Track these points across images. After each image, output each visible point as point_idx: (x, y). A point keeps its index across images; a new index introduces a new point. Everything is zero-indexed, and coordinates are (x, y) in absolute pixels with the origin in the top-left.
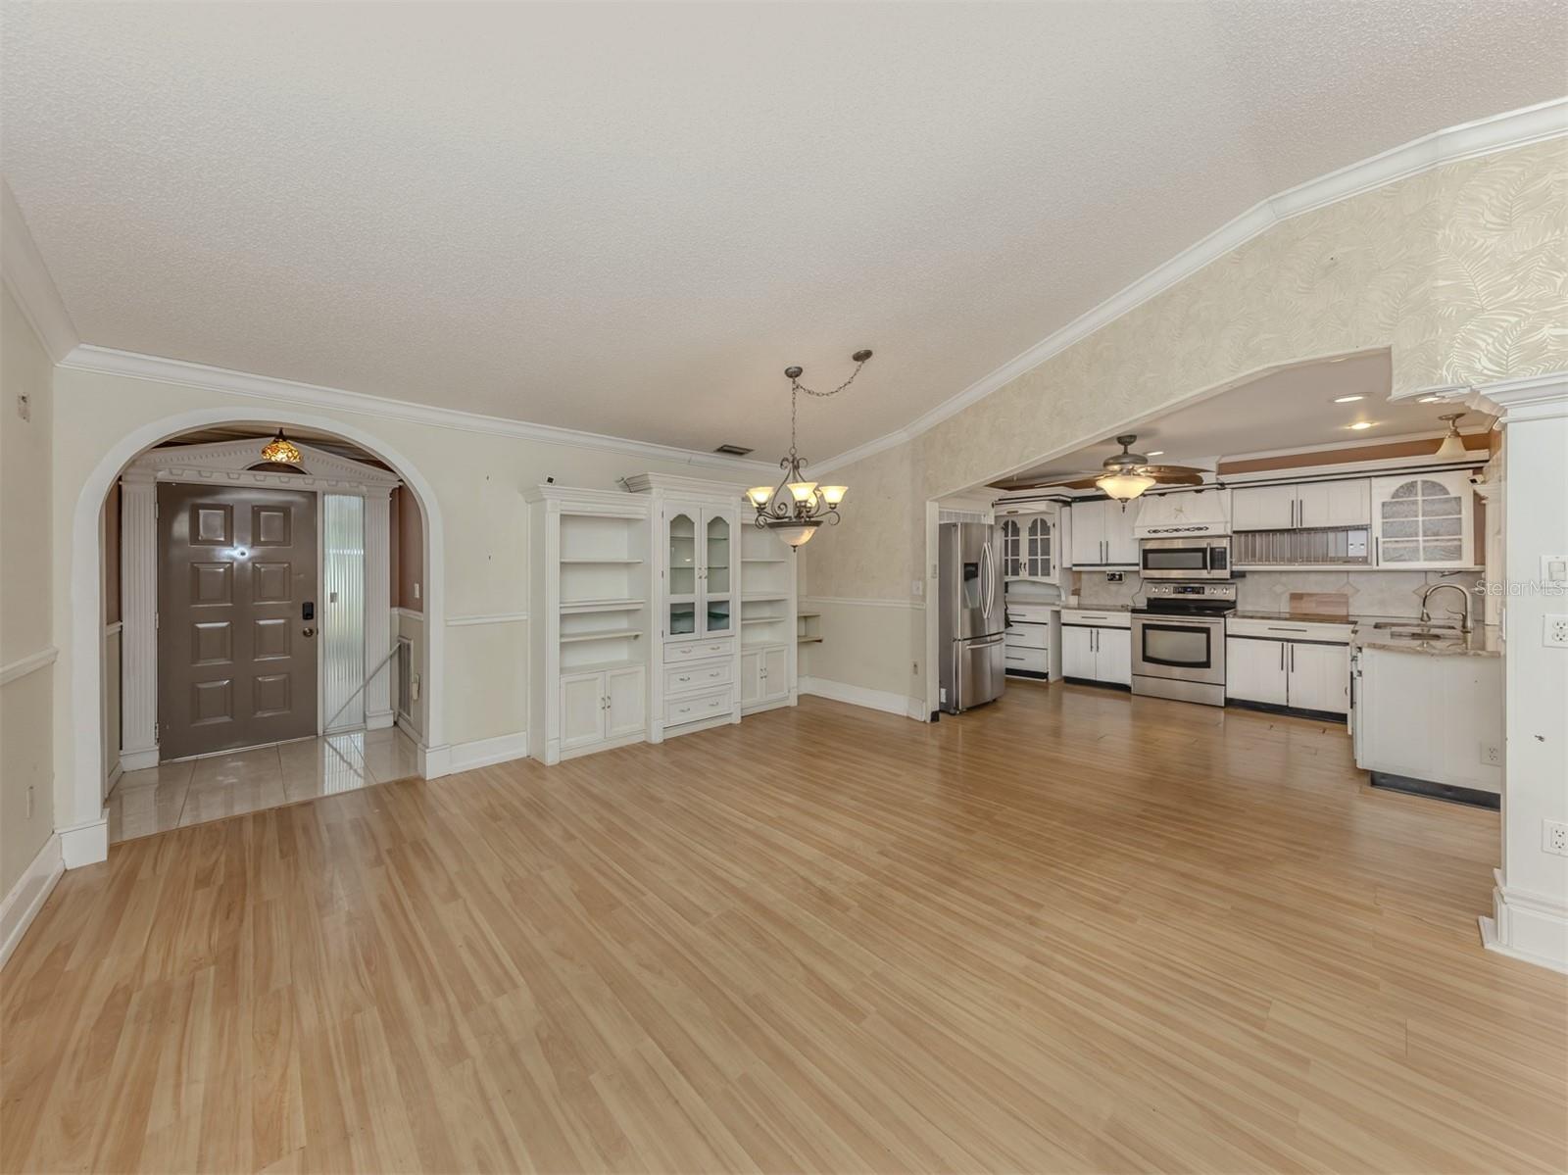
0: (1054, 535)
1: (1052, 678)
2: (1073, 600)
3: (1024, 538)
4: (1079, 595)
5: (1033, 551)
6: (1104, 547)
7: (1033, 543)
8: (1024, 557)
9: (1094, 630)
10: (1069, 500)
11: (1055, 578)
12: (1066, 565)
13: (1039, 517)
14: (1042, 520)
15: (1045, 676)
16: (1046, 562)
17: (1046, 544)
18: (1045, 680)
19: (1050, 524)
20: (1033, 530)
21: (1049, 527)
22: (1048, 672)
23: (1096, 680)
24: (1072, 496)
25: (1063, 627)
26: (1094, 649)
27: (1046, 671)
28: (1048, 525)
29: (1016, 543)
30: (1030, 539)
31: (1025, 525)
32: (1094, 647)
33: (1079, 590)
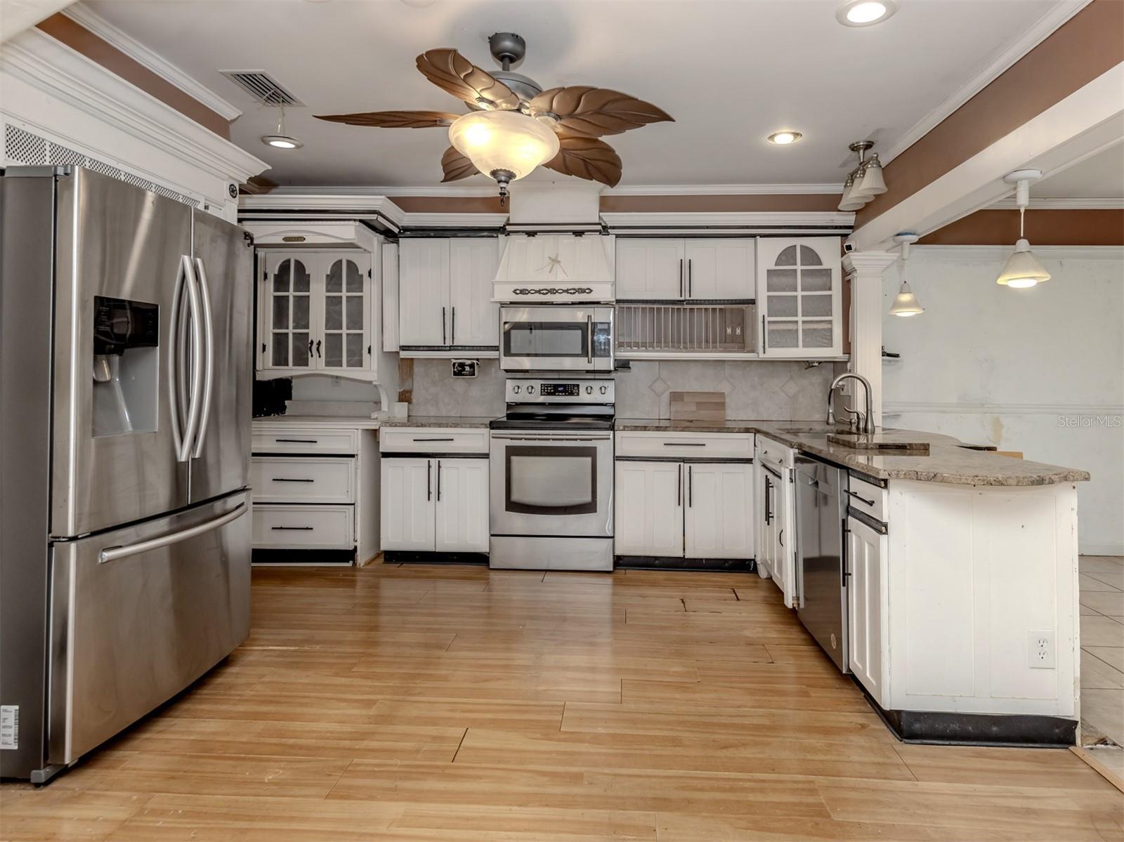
0: (370, 290)
1: (362, 558)
2: (401, 410)
3: (318, 293)
4: (409, 401)
5: (333, 320)
6: (448, 317)
7: (333, 303)
8: (317, 329)
9: (434, 461)
10: (396, 230)
11: (372, 369)
12: (391, 346)
13: (345, 255)
14: (350, 263)
15: (349, 555)
16: (355, 340)
17: (357, 305)
18: (350, 564)
19: (363, 271)
20: (333, 279)
21: (362, 276)
22: (356, 548)
23: (437, 550)
24: (400, 225)
25: (382, 459)
26: (433, 496)
27: (353, 548)
28: (360, 273)
29: (303, 304)
30: (328, 297)
31: (319, 268)
32: (434, 492)
33: (410, 392)
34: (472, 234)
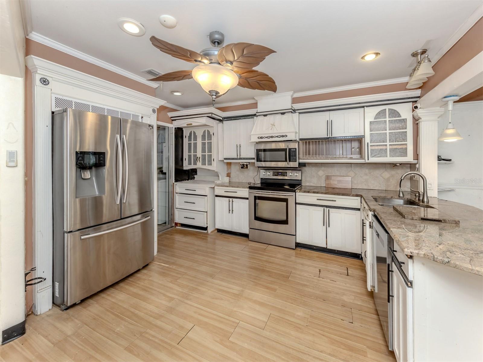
0: (214, 140)
1: (210, 230)
2: (227, 180)
3: (199, 142)
4: (230, 177)
5: (203, 150)
6: (239, 147)
7: (204, 144)
8: (199, 154)
9: (231, 199)
10: (222, 119)
11: (214, 166)
12: (221, 158)
13: (206, 129)
14: (208, 131)
15: (206, 229)
16: (210, 156)
17: (210, 144)
18: (206, 232)
19: (211, 133)
20: (203, 137)
21: (211, 135)
22: (207, 226)
23: (233, 231)
24: (223, 117)
25: (215, 197)
26: (231, 211)
27: (206, 226)
28: (211, 134)
29: (195, 145)
30: (202, 143)
31: (199, 133)
32: (231, 210)
33: (230, 173)
34: (245, 117)
